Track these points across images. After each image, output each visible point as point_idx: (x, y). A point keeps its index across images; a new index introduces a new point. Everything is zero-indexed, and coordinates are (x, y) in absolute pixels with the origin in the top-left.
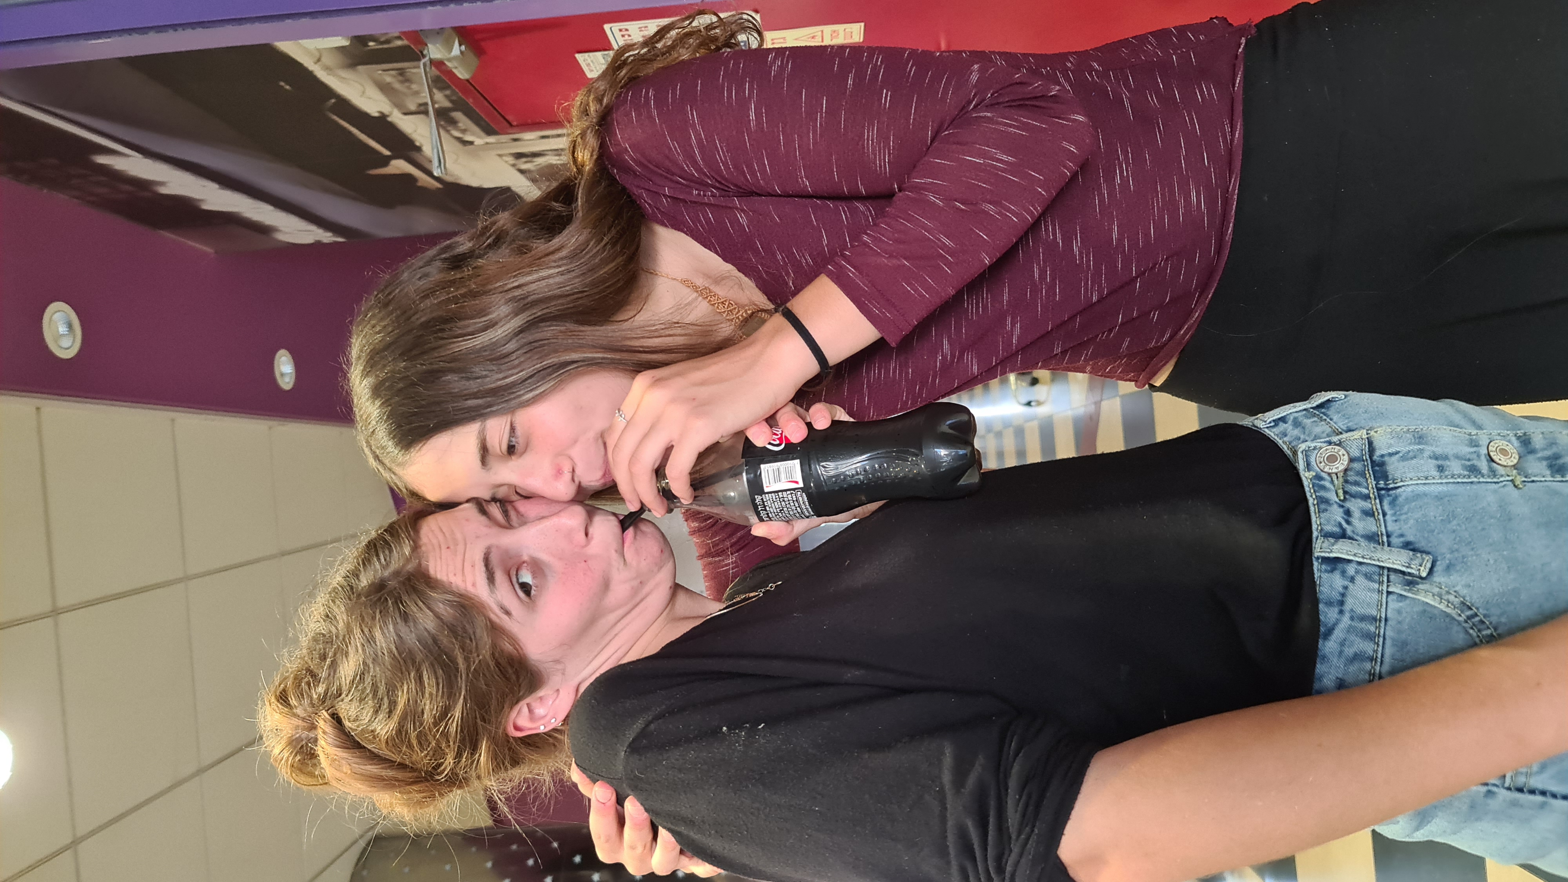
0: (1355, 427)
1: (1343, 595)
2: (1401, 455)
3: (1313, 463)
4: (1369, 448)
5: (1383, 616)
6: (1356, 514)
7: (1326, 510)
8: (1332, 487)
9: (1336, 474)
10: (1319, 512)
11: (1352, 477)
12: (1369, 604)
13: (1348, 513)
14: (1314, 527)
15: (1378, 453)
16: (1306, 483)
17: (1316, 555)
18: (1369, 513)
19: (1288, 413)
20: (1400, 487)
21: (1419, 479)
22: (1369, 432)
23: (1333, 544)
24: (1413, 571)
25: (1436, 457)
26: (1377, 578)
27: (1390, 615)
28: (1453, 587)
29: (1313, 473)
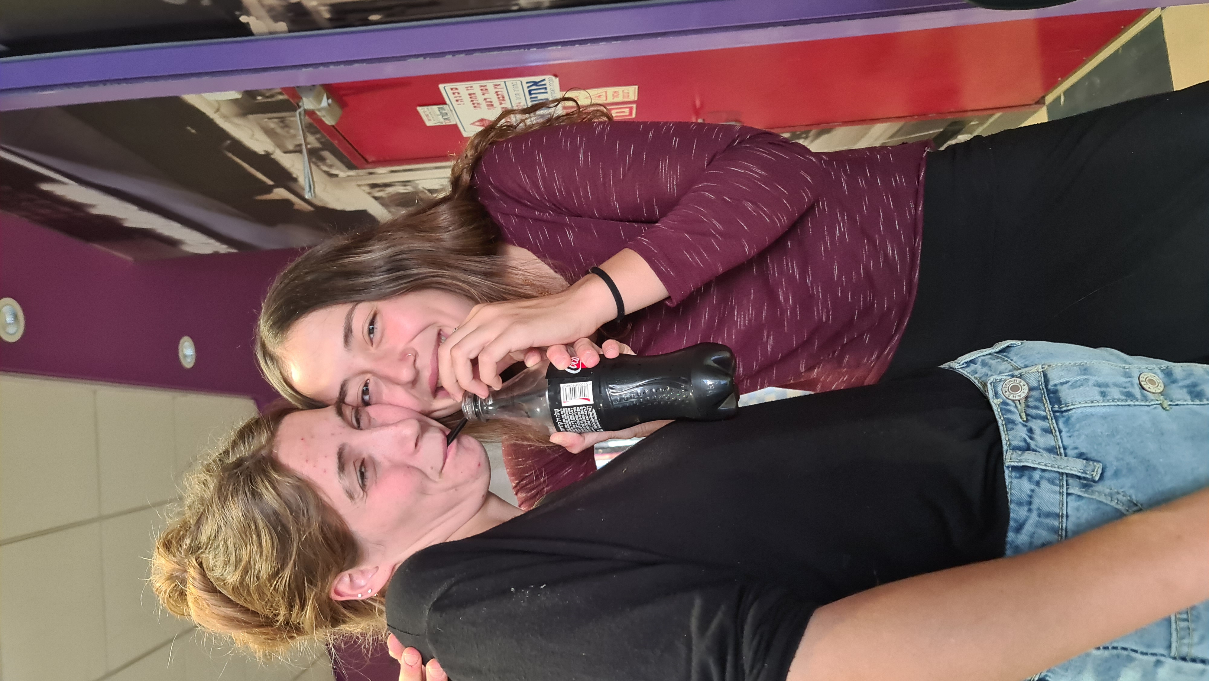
0: (1031, 364)
1: (1031, 497)
2: (1070, 384)
3: (1000, 392)
4: (1044, 380)
5: (1065, 513)
6: (1037, 432)
7: (1012, 429)
8: (1015, 410)
9: (1019, 401)
10: (1007, 430)
11: (1032, 403)
12: (1052, 504)
13: (1031, 431)
14: (1004, 442)
15: (1051, 383)
16: (995, 408)
17: (1007, 464)
18: (1048, 431)
19: (977, 356)
20: (1071, 409)
21: (1086, 402)
22: (1044, 366)
23: (1020, 456)
24: (1087, 476)
25: (1099, 385)
26: (1058, 482)
27: (1069, 513)
28: (1121, 488)
29: (1000, 400)
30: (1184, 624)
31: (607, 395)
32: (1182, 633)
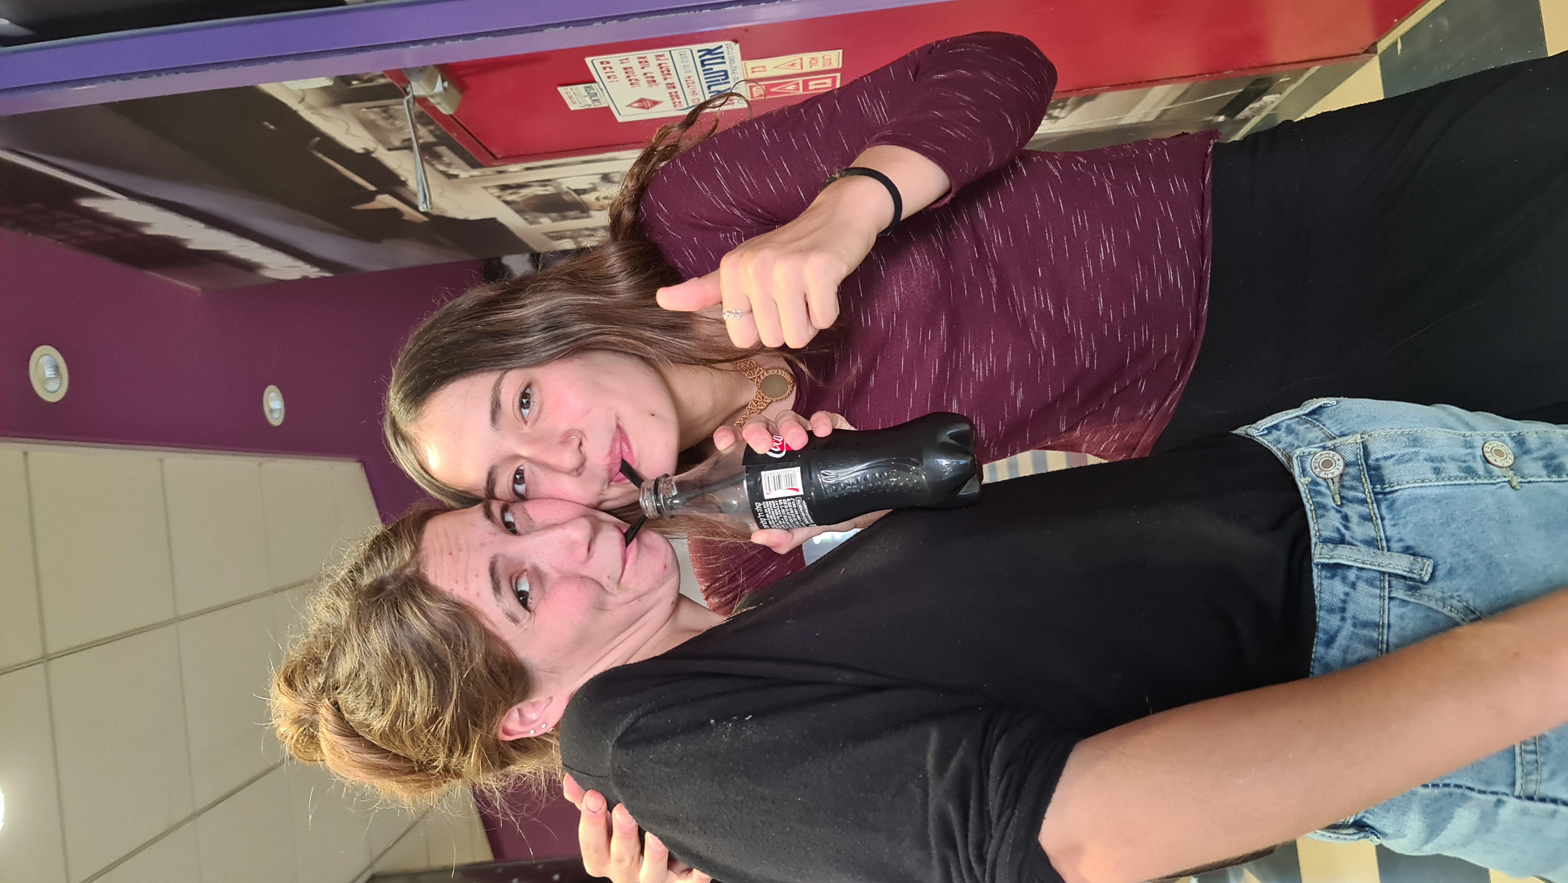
0: (1348, 431)
1: (1344, 602)
2: (1396, 458)
3: (1309, 469)
4: (1364, 453)
5: (1386, 622)
6: (1354, 519)
7: (1323, 516)
8: (1328, 492)
9: (1332, 479)
10: (1316, 518)
11: (1348, 482)
12: (1371, 610)
13: (1346, 518)
14: (1313, 533)
15: (1373, 457)
16: (1302, 489)
17: (1316, 561)
18: (1367, 518)
19: (1281, 420)
20: (1396, 491)
21: (1415, 482)
22: (1363, 436)
23: (1332, 550)
24: (1415, 576)
25: (1432, 460)
26: (1378, 583)
27: (1392, 621)
28: (1456, 591)
29: (1309, 479)
30: (1531, 757)
31: (819, 482)
32: (1529, 768)
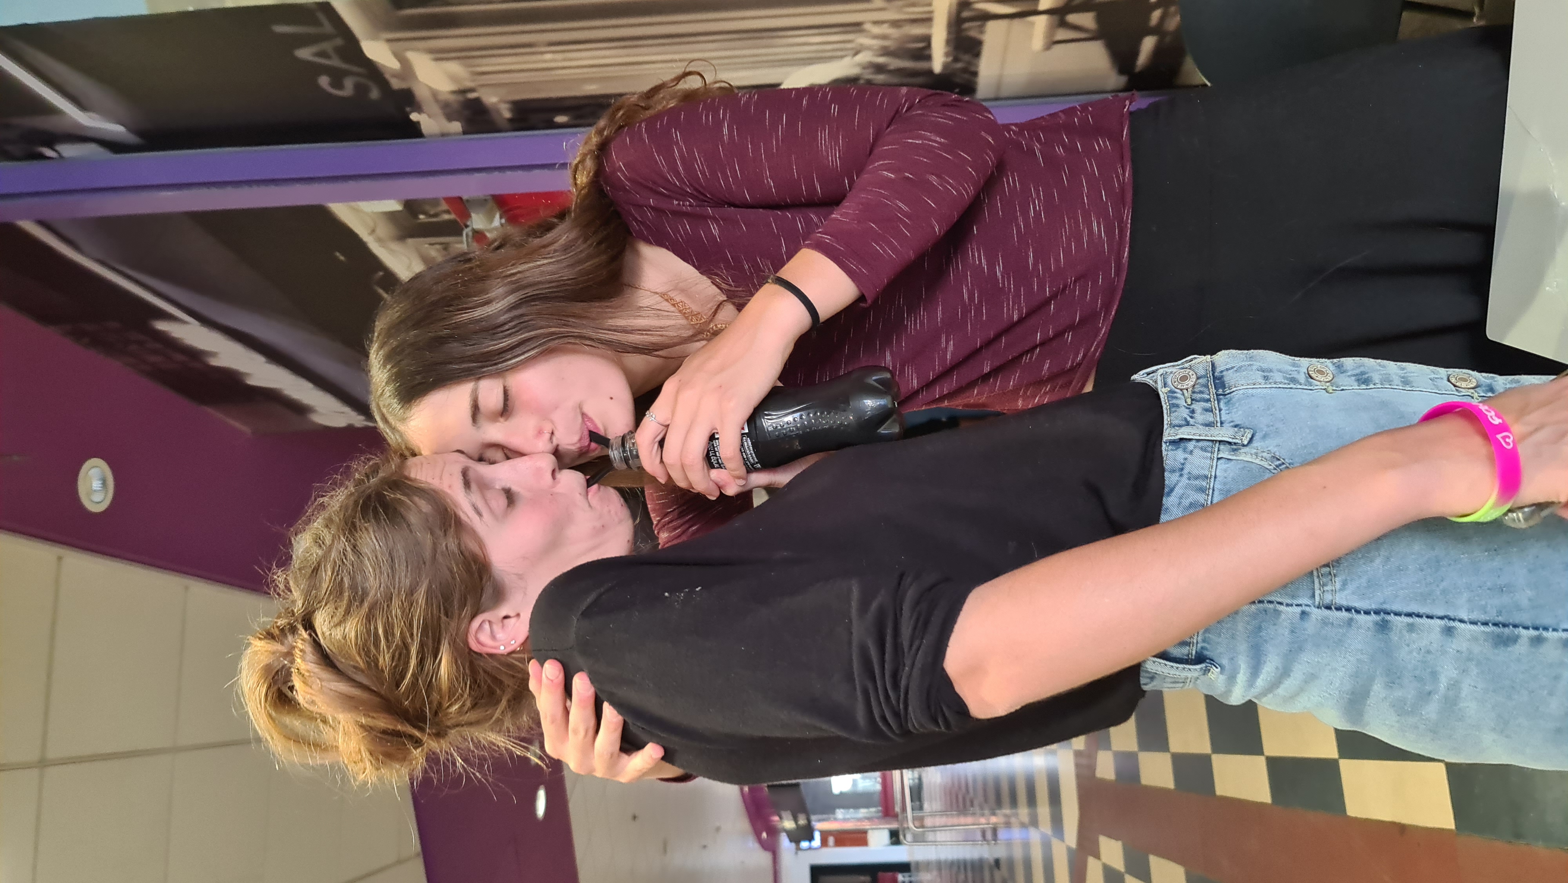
1: (1183, 464)
2: (1235, 369)
3: (1168, 381)
4: (1212, 368)
5: (1213, 474)
6: (1199, 411)
7: (1176, 412)
9: (1186, 389)
10: (1170, 413)
11: (1198, 389)
13: (1193, 411)
14: (1165, 422)
17: (1165, 439)
18: (1210, 410)
20: (1233, 391)
21: (1249, 385)
24: (1238, 441)
25: (1263, 370)
26: (1210, 448)
27: (1218, 474)
28: (1268, 450)
29: (1168, 389)
30: (1325, 570)
32: (1324, 580)
